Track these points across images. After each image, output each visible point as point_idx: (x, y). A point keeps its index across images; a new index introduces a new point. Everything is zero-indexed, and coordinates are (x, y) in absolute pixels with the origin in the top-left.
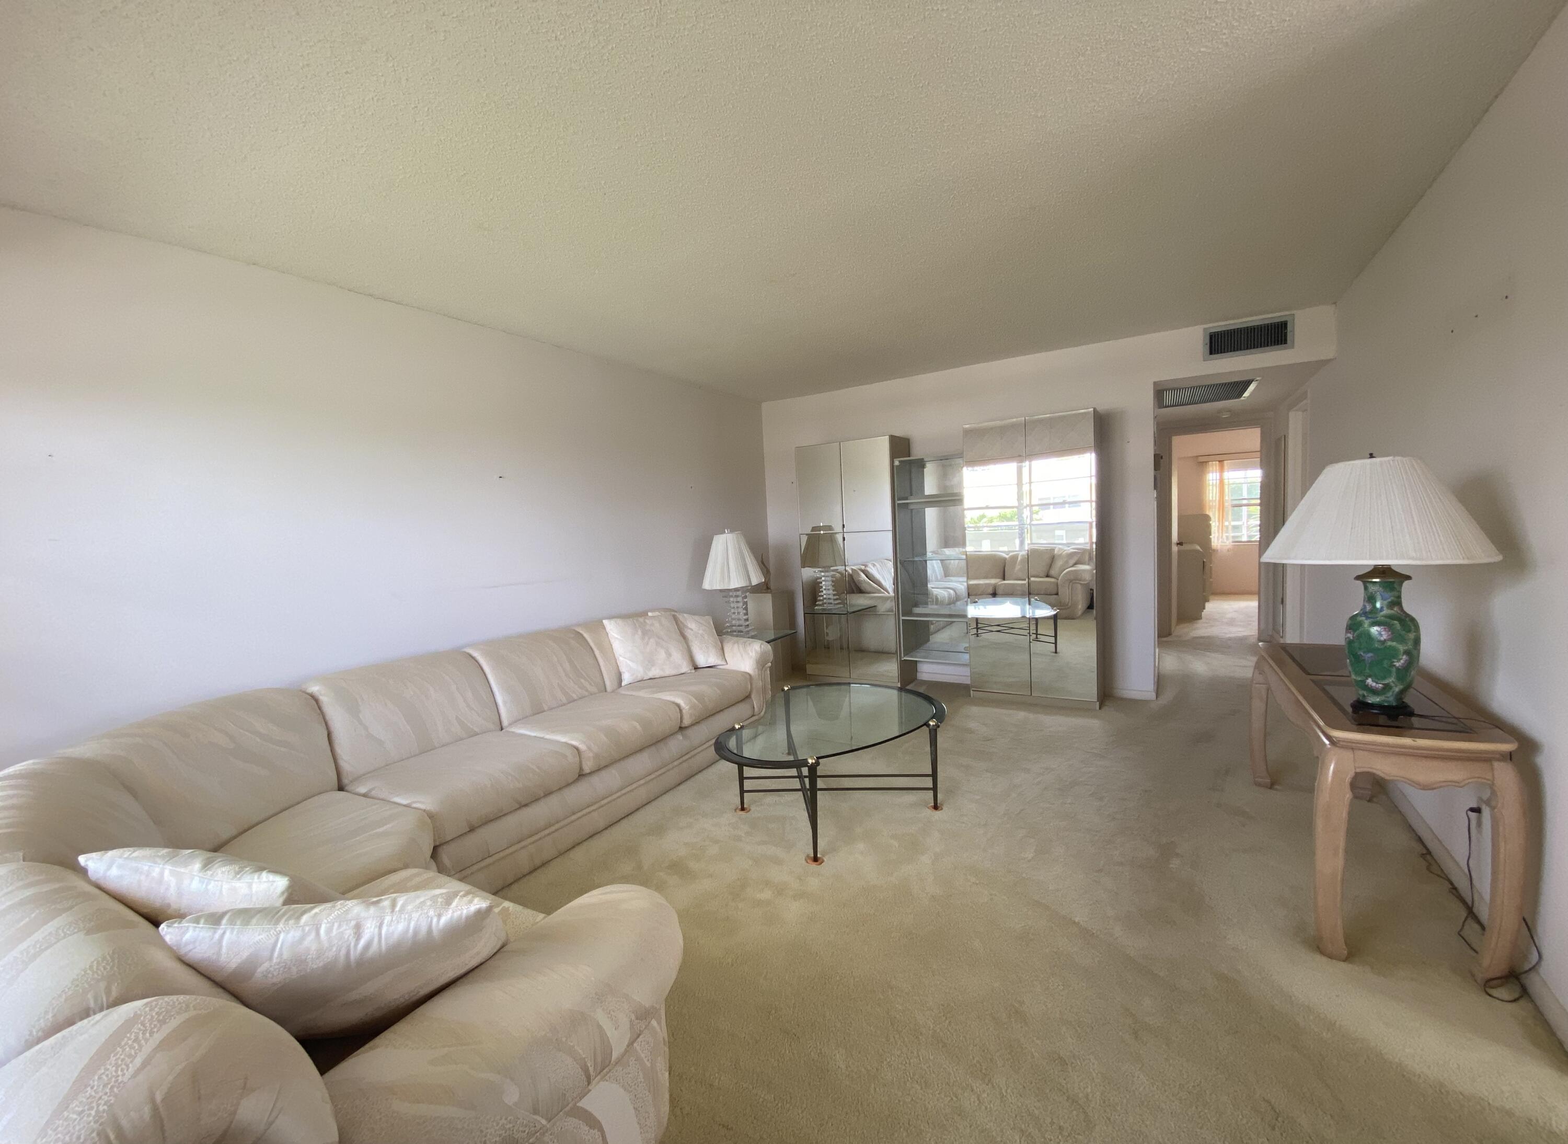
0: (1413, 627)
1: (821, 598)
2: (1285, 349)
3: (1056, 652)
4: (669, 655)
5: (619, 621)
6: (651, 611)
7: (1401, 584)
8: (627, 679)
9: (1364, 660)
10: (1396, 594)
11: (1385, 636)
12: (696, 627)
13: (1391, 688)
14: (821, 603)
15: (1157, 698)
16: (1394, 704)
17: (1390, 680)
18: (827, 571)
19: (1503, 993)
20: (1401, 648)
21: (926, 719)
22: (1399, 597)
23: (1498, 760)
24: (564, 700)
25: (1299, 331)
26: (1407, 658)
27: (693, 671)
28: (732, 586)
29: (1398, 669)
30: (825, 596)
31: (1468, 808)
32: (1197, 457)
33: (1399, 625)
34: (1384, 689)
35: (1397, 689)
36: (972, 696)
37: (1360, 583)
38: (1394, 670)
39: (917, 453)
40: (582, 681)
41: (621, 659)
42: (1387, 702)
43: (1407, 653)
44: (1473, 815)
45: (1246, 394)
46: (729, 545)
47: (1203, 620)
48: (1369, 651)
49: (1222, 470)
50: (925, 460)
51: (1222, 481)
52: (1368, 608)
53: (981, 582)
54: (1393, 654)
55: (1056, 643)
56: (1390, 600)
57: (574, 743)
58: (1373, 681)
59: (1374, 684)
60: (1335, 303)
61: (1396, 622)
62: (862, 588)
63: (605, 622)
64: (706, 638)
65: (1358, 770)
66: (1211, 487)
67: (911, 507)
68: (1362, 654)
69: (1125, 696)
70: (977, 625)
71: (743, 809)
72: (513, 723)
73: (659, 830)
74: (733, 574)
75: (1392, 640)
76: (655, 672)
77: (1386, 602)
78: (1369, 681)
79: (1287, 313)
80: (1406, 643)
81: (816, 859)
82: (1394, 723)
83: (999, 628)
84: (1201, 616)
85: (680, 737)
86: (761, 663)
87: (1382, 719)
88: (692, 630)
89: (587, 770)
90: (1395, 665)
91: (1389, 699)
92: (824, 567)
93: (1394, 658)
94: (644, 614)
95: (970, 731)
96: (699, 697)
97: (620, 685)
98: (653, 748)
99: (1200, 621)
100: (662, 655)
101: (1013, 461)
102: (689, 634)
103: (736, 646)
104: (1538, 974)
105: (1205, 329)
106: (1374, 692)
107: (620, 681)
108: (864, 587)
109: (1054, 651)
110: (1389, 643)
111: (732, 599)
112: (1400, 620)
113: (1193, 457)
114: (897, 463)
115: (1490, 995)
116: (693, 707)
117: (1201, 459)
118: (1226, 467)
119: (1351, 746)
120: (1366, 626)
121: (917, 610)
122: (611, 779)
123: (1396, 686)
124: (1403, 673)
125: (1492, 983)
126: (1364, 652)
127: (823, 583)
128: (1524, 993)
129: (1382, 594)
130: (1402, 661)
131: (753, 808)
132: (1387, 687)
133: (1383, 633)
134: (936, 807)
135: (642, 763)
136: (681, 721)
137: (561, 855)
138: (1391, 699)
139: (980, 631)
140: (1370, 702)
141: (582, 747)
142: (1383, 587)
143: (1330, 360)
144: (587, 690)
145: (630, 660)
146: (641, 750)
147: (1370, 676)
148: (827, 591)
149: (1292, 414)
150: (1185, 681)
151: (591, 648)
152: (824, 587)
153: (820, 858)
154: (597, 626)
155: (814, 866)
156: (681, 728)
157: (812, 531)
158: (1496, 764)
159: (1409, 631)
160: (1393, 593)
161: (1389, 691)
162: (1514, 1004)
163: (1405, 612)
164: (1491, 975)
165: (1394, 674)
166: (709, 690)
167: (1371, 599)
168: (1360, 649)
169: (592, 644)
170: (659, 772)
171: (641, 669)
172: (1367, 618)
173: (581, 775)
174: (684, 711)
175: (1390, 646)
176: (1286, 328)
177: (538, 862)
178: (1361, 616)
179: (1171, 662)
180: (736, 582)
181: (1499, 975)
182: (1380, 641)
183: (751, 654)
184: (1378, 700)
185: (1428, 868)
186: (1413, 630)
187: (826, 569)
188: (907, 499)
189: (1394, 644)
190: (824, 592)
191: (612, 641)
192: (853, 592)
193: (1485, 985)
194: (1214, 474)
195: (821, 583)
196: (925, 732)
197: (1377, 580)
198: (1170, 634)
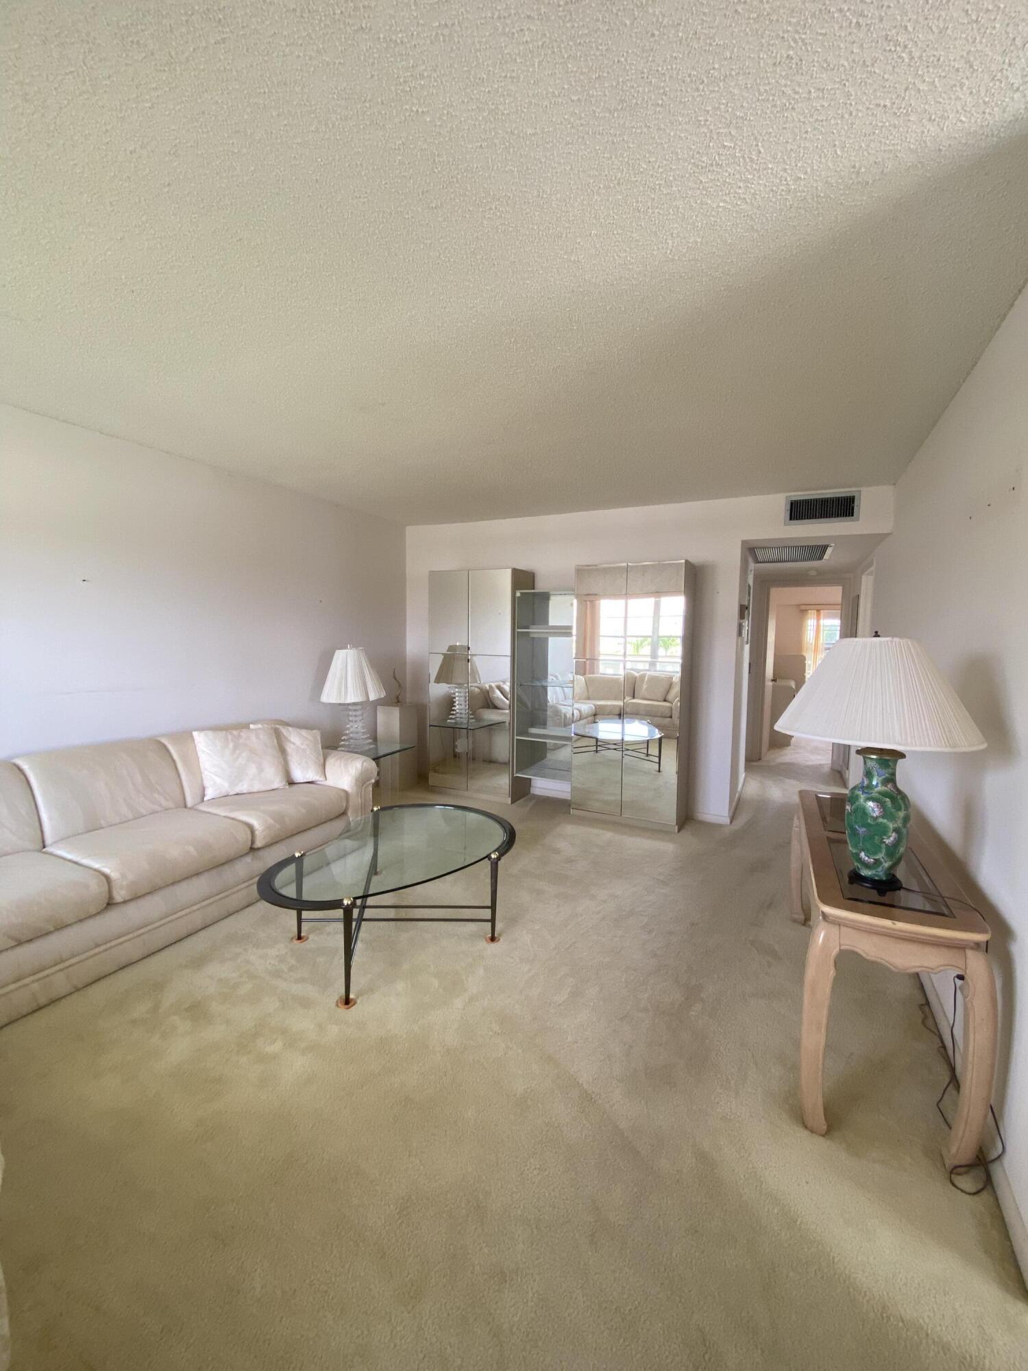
0: (903, 806)
1: (454, 713)
2: (853, 521)
3: (659, 771)
4: (260, 770)
5: (210, 733)
6: (254, 723)
7: (895, 762)
8: (210, 794)
9: (858, 834)
10: (891, 771)
11: (876, 813)
12: (297, 741)
13: (881, 863)
14: (453, 717)
15: (731, 822)
16: (884, 879)
17: (880, 856)
18: (461, 688)
19: (966, 1182)
20: (891, 826)
21: (488, 852)
22: (894, 774)
23: (972, 948)
24: (130, 816)
25: (864, 506)
26: (896, 836)
27: (287, 787)
28: (349, 701)
29: (887, 845)
30: (457, 711)
31: (955, 975)
32: (799, 605)
33: (890, 803)
34: (875, 863)
35: (887, 865)
36: (571, 813)
37: (860, 758)
38: (883, 846)
39: (541, 586)
40: (156, 795)
41: (206, 773)
42: (877, 875)
43: (896, 830)
44: (959, 982)
45: (826, 557)
46: (349, 661)
47: (792, 747)
48: (863, 826)
49: (818, 619)
50: (551, 593)
51: (818, 626)
52: (866, 782)
53: (609, 703)
54: (884, 831)
55: (659, 763)
56: (884, 777)
57: (107, 871)
58: (865, 855)
59: (867, 858)
60: (894, 484)
61: (887, 799)
62: (496, 704)
63: (195, 734)
64: (308, 752)
65: (842, 948)
66: (809, 632)
67: (532, 636)
68: (857, 827)
69: (704, 820)
70: (597, 743)
71: (299, 938)
72: (57, 842)
73: (199, 962)
74: (350, 689)
75: (883, 817)
76: (243, 787)
77: (880, 779)
78: (862, 854)
79: (854, 489)
80: (896, 821)
81: (347, 1001)
82: (882, 899)
83: (616, 747)
84: (790, 742)
85: (248, 859)
86: (361, 781)
87: (874, 895)
88: (294, 744)
89: (118, 898)
90: (885, 842)
91: (879, 873)
92: (459, 684)
93: (885, 835)
94: (245, 726)
95: (557, 851)
96: (279, 818)
97: (202, 800)
98: (214, 872)
99: (789, 748)
100: (252, 770)
101: (650, 597)
102: (290, 748)
103: (339, 761)
104: (1002, 1165)
105: (787, 497)
106: (867, 866)
107: (203, 796)
108: (498, 703)
109: (658, 769)
110: (881, 820)
111: (351, 713)
112: (893, 799)
113: (797, 605)
114: (518, 594)
115: (954, 1185)
116: (269, 828)
117: (803, 607)
118: (822, 616)
119: (838, 923)
120: (862, 801)
121: (533, 731)
122: (153, 907)
123: (886, 862)
124: (892, 851)
125: (959, 1170)
126: (859, 826)
127: (457, 698)
128: (988, 1184)
129: (878, 770)
130: (892, 839)
131: (311, 937)
132: (877, 863)
133: (875, 809)
134: (493, 939)
135: (199, 887)
136: (253, 842)
137: (77, 990)
138: (881, 873)
139: (599, 748)
140: (863, 874)
141: (114, 875)
142: (879, 764)
143: (889, 534)
144: (161, 805)
145: (216, 775)
146: (197, 874)
147: (863, 850)
148: (460, 706)
149: (864, 577)
150: (761, 805)
151: (174, 761)
152: (457, 702)
153: (352, 999)
154: (184, 737)
155: (342, 1011)
156: (252, 849)
157: (448, 651)
158: (969, 953)
159: (900, 809)
160: (887, 770)
161: (878, 866)
162: (976, 1198)
163: (898, 790)
164: (957, 1163)
165: (884, 851)
166: (292, 808)
167: (868, 774)
168: (856, 823)
169: (175, 756)
170: (222, 895)
171: (226, 785)
172: (864, 792)
173: (110, 904)
174: (257, 833)
175: (881, 823)
176: (853, 502)
177: (43, 1000)
178: (859, 790)
179: (752, 787)
180: (353, 697)
181: (963, 1162)
182: (872, 817)
183: (351, 771)
184: (870, 873)
185: (923, 1023)
186: (903, 809)
187: (460, 685)
188: (527, 627)
189: (885, 821)
190: (457, 707)
191: (199, 753)
192: (488, 707)
193: (951, 1172)
194: (812, 621)
195: (455, 698)
196: (487, 863)
197: (874, 757)
198: (760, 759)
